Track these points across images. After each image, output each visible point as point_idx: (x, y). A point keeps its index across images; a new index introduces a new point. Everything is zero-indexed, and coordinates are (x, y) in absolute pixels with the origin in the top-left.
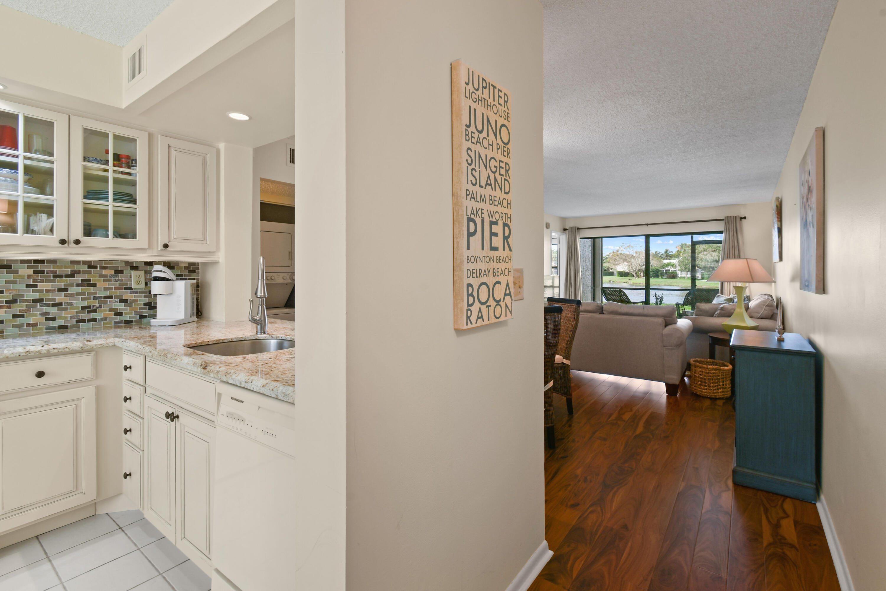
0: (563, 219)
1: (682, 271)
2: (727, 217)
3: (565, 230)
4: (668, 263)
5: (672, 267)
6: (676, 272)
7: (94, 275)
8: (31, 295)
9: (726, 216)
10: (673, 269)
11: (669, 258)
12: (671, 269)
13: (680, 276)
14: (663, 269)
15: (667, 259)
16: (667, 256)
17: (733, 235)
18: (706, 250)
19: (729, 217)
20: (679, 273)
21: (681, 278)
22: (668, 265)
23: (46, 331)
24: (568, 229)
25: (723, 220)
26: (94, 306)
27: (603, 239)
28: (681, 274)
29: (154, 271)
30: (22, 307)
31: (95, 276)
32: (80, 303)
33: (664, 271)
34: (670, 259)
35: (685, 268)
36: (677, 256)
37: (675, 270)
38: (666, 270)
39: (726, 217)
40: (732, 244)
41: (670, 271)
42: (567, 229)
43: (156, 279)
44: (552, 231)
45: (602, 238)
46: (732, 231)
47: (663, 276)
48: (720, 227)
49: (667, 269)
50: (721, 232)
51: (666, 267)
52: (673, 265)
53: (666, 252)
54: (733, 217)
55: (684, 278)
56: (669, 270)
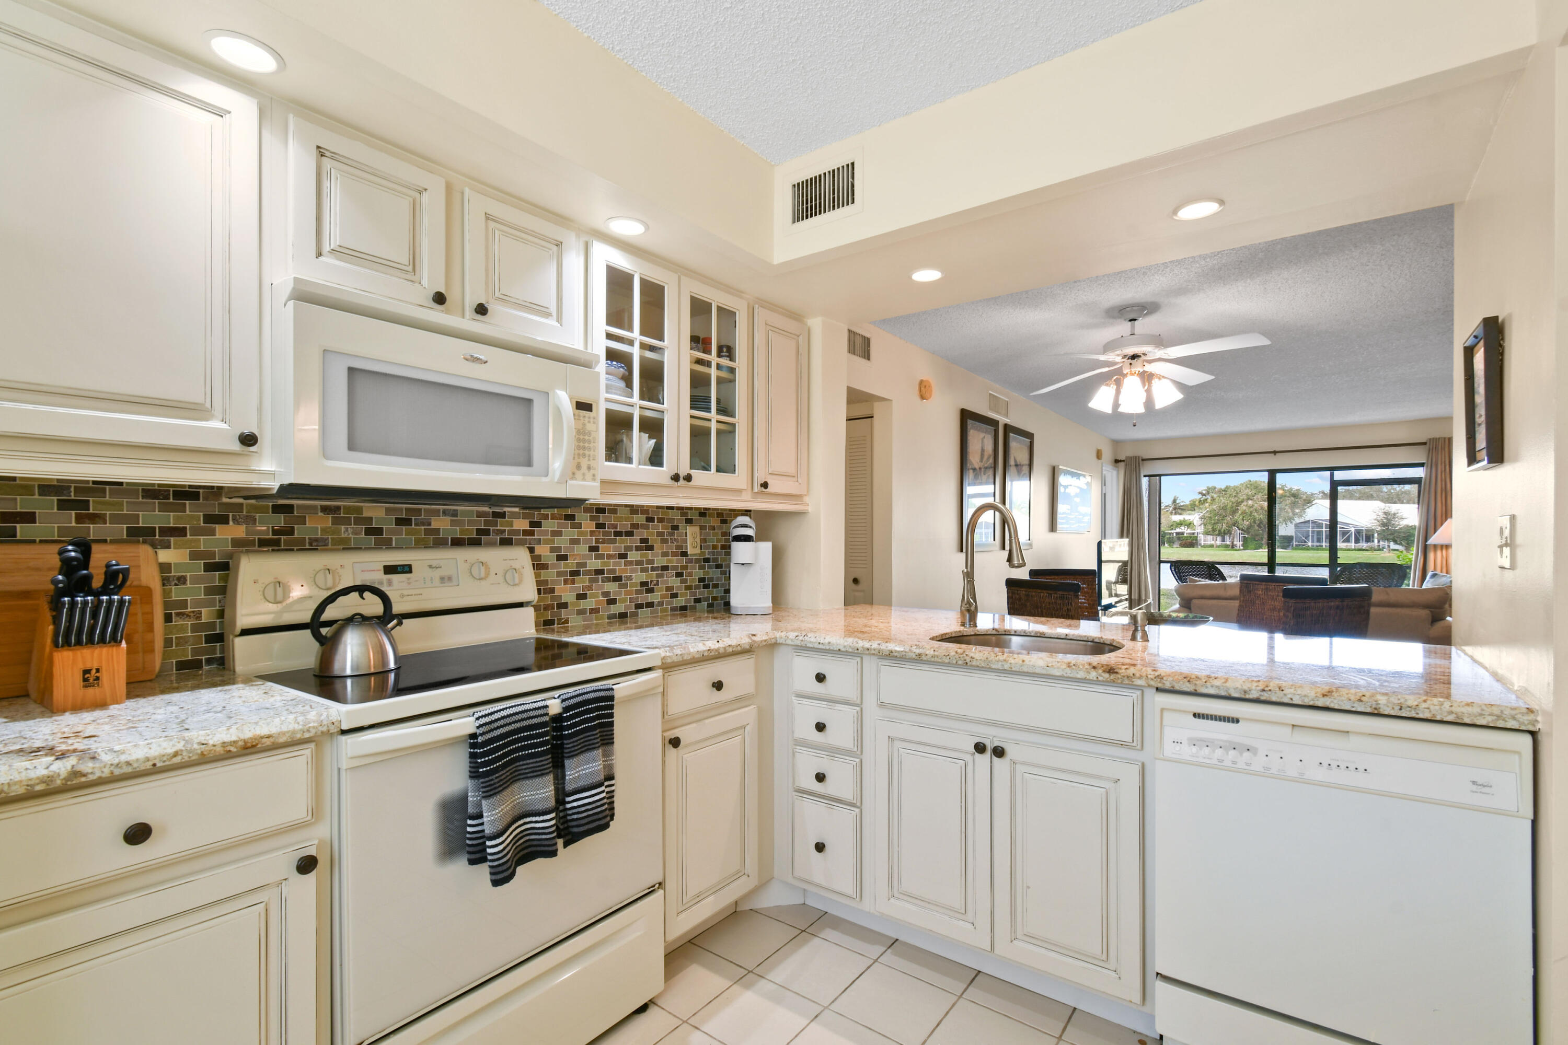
0: (1116, 443)
1: (1207, 533)
2: (1433, 439)
3: (1117, 461)
4: (1181, 521)
5: (1188, 528)
6: (1197, 537)
7: (651, 532)
8: (594, 564)
9: (1431, 437)
10: (1189, 531)
11: (1179, 511)
12: (1186, 532)
13: (1202, 543)
14: (1172, 531)
15: (1176, 514)
16: (1175, 509)
17: (1443, 469)
18: (1252, 498)
19: (1436, 439)
20: (1201, 537)
21: (1205, 546)
22: (1180, 524)
23: (609, 620)
24: (1123, 461)
25: (1425, 444)
26: (651, 581)
27: (1162, 477)
28: (1204, 541)
29: (736, 527)
30: (584, 582)
31: (652, 534)
32: (639, 577)
33: (1175, 535)
34: (1180, 514)
35: (1214, 530)
36: (1193, 507)
37: (1194, 533)
38: (1177, 533)
39: (1430, 439)
40: (1442, 485)
41: (1185, 535)
42: (1121, 461)
43: (739, 538)
44: (1104, 464)
45: (1160, 476)
46: (1441, 464)
47: (1173, 543)
48: (1419, 455)
49: (1178, 530)
50: (1422, 465)
51: (1177, 527)
52: (1189, 525)
53: (1174, 501)
54: (1445, 438)
55: (1212, 546)
56: (1183, 533)
